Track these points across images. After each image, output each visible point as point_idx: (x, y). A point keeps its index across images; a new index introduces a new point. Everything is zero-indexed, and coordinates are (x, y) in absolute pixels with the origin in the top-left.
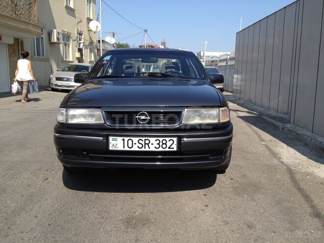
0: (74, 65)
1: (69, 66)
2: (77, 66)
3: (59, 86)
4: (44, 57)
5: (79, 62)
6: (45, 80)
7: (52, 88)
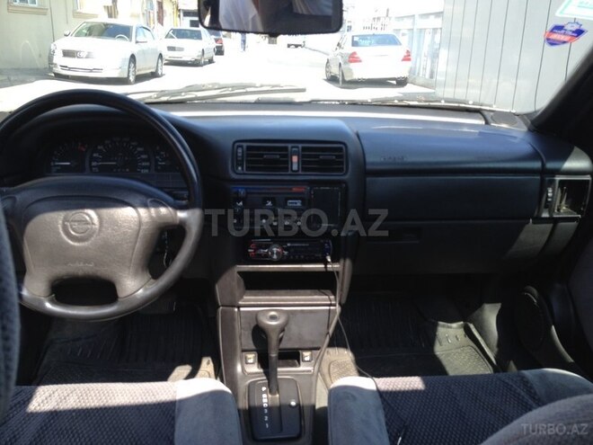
0: (99, 25)
1: (89, 25)
2: (106, 25)
3: (70, 69)
4: (36, 6)
5: (110, 16)
6: (40, 56)
7: (55, 74)
